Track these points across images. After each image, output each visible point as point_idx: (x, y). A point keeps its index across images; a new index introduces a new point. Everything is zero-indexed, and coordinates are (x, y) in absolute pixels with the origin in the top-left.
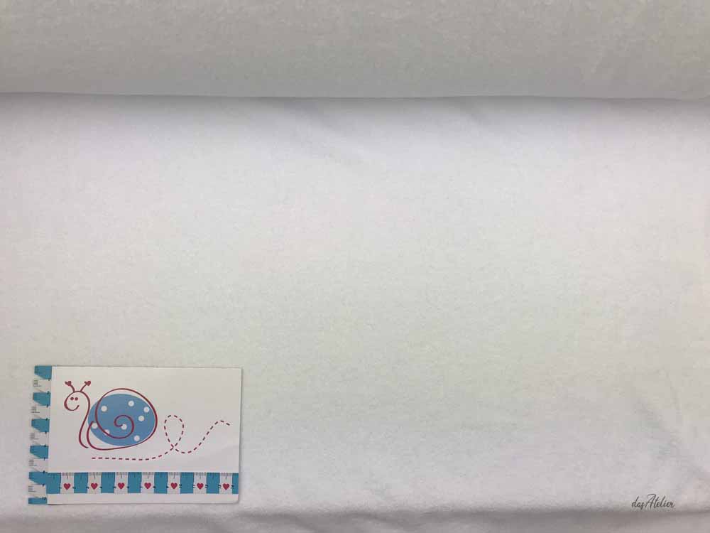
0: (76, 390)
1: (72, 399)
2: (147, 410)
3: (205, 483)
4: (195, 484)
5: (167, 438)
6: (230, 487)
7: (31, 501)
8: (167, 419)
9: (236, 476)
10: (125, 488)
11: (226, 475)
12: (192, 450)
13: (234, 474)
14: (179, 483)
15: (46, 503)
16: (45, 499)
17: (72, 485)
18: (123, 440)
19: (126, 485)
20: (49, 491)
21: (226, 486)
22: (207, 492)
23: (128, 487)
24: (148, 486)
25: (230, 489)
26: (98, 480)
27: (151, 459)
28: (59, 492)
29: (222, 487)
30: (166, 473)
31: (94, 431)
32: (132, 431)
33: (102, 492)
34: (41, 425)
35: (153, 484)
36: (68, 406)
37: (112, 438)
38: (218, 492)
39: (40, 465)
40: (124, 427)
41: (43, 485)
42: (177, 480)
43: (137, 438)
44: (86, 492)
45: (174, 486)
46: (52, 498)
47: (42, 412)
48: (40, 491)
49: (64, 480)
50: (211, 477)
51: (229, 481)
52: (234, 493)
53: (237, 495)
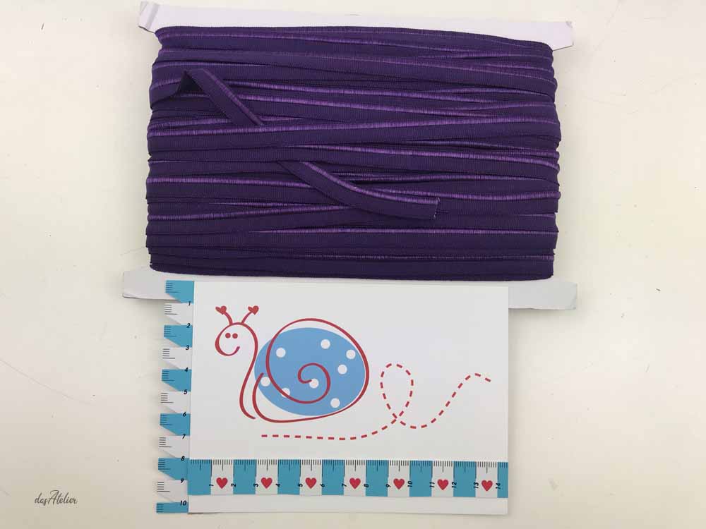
0: (234, 322)
1: (228, 336)
2: (351, 354)
3: (451, 480)
4: (435, 480)
5: (386, 402)
6: (494, 486)
7: (161, 508)
8: (386, 370)
9: (503, 467)
10: (317, 487)
11: (488, 465)
12: (428, 422)
13: (500, 464)
14: (407, 479)
15: (186, 511)
16: (185, 503)
17: (231, 481)
18: (312, 406)
19: (319, 481)
20: (192, 491)
21: (487, 485)
22: (456, 495)
23: (322, 485)
24: (355, 483)
25: (493, 489)
26: (273, 473)
27: (359, 438)
28: (208, 492)
29: (480, 486)
30: (385, 463)
31: (264, 390)
32: (326, 393)
33: (279, 493)
34: (178, 379)
35: (363, 482)
36: (222, 350)
37: (294, 402)
38: (473, 495)
39: (177, 447)
40: (314, 384)
41: (182, 480)
42: (405, 474)
43: (335, 403)
44: (253, 493)
45: (399, 483)
46: (195, 502)
47: (180, 358)
48: (177, 490)
49: (217, 472)
50: (462, 468)
51: (492, 476)
52: (499, 496)
53: (506, 500)
